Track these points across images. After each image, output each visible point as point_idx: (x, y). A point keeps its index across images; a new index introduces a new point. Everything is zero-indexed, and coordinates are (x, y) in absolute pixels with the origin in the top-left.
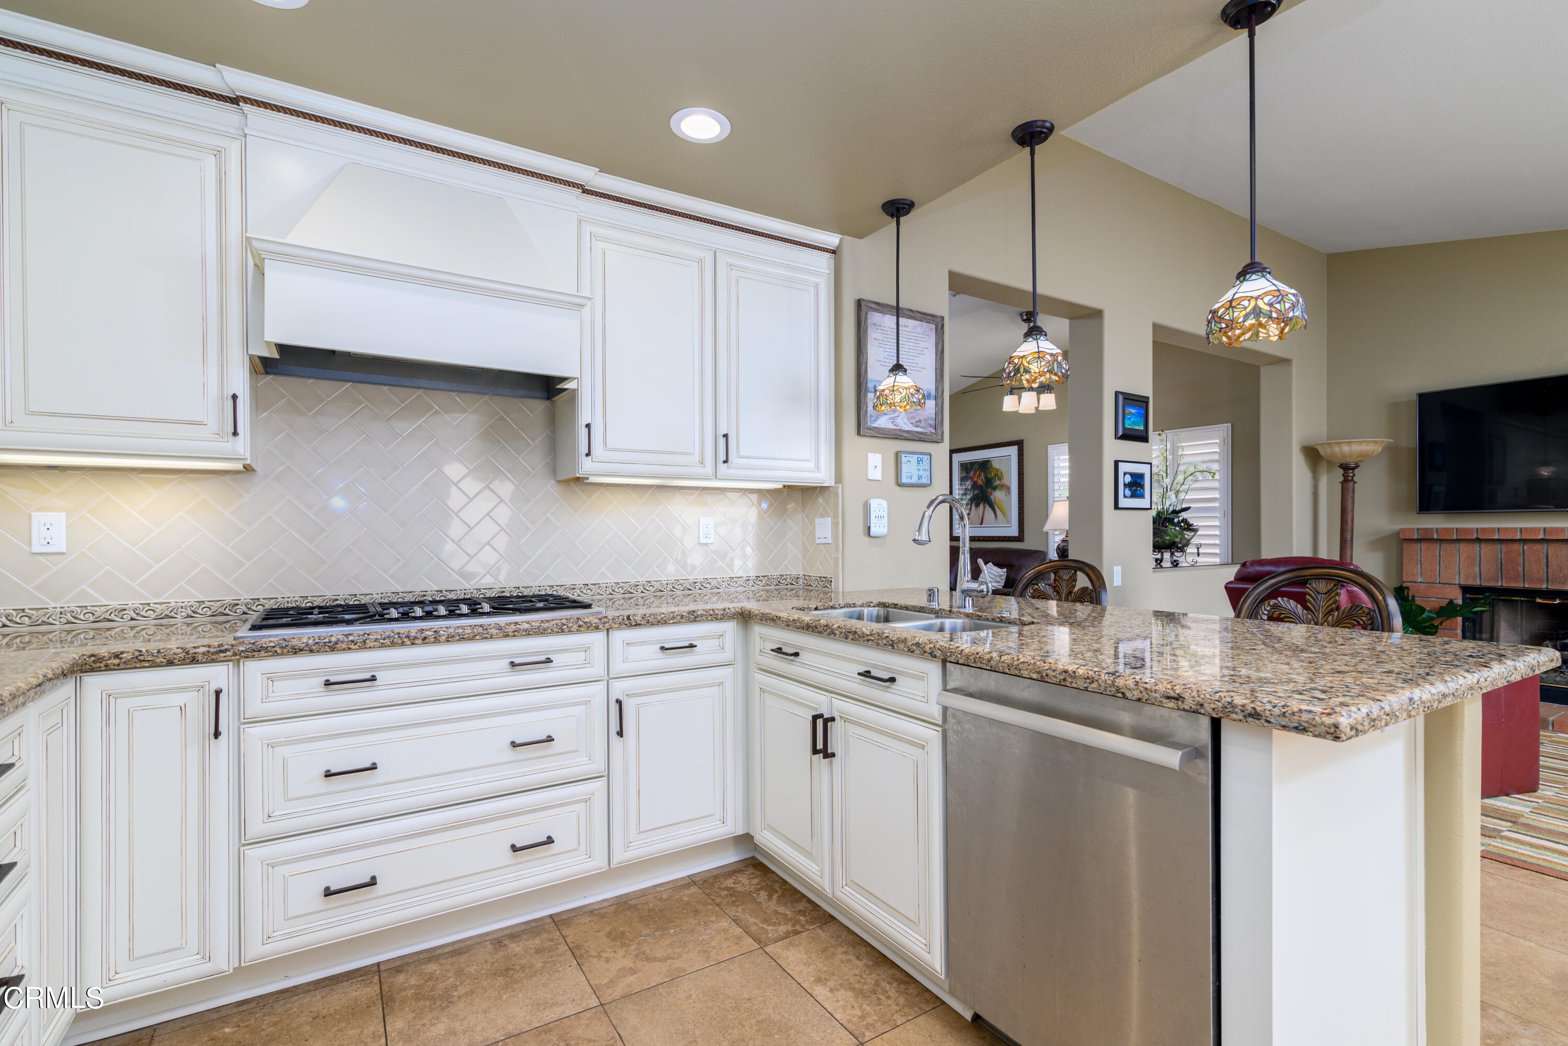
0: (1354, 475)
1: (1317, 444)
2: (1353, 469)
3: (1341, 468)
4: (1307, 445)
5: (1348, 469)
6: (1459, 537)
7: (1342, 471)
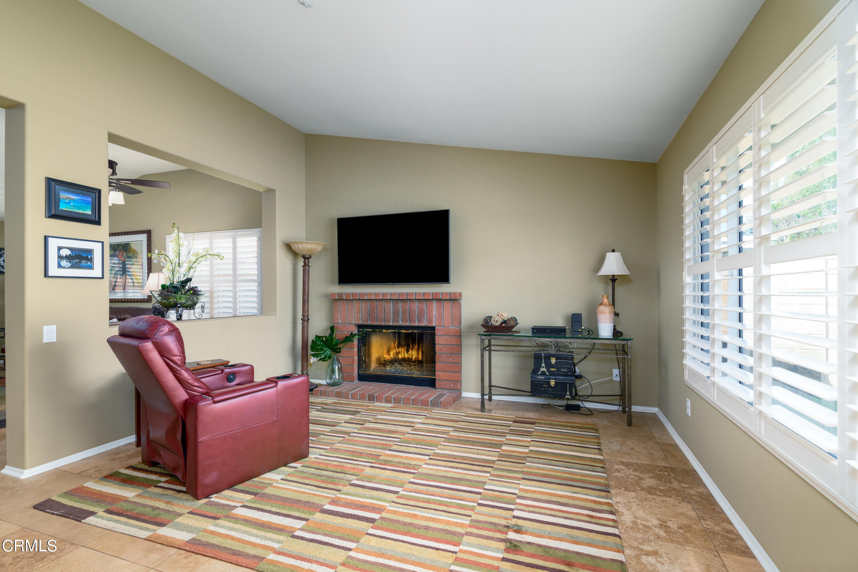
0: (309, 262)
1: (290, 242)
2: (308, 258)
3: (303, 257)
4: (286, 242)
5: (306, 258)
6: (354, 298)
7: (303, 260)
